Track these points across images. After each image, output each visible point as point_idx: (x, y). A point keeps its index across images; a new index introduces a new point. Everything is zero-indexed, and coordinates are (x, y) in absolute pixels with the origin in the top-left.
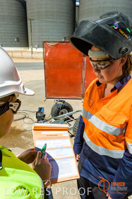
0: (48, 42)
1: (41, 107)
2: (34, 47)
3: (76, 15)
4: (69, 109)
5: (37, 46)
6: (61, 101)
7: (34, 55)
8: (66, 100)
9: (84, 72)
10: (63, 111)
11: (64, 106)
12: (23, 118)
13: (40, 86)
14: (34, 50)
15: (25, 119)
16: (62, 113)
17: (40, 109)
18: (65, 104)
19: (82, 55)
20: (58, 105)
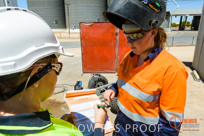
0: (83, 23)
1: (79, 81)
2: (71, 28)
4: (104, 82)
5: (73, 27)
6: (97, 75)
7: (71, 36)
8: (102, 74)
9: (117, 49)
10: (99, 83)
11: (100, 79)
12: (63, 91)
13: (77, 62)
14: (71, 30)
16: (98, 86)
17: (78, 82)
18: (101, 77)
19: (115, 34)
20: (95, 78)
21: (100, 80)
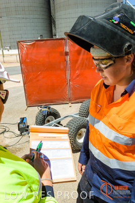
0: (22, 42)
1: (23, 117)
2: (5, 49)
3: (52, 9)
4: (56, 115)
5: (8, 47)
6: (46, 108)
7: (6, 59)
8: (52, 107)
9: (68, 73)
10: (49, 118)
11: (50, 112)
12: (3, 133)
13: (18, 94)
14: (6, 52)
15: (5, 133)
16: (49, 121)
17: (23, 119)
18: (51, 110)
19: (64, 54)
20: (43, 111)
21: (50, 114)
